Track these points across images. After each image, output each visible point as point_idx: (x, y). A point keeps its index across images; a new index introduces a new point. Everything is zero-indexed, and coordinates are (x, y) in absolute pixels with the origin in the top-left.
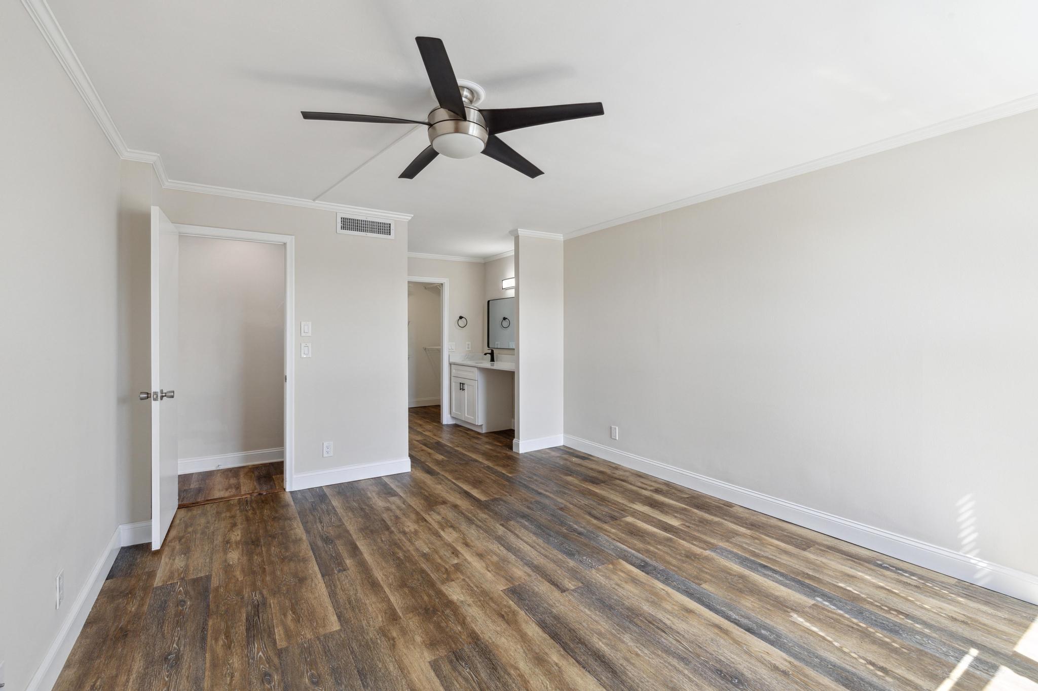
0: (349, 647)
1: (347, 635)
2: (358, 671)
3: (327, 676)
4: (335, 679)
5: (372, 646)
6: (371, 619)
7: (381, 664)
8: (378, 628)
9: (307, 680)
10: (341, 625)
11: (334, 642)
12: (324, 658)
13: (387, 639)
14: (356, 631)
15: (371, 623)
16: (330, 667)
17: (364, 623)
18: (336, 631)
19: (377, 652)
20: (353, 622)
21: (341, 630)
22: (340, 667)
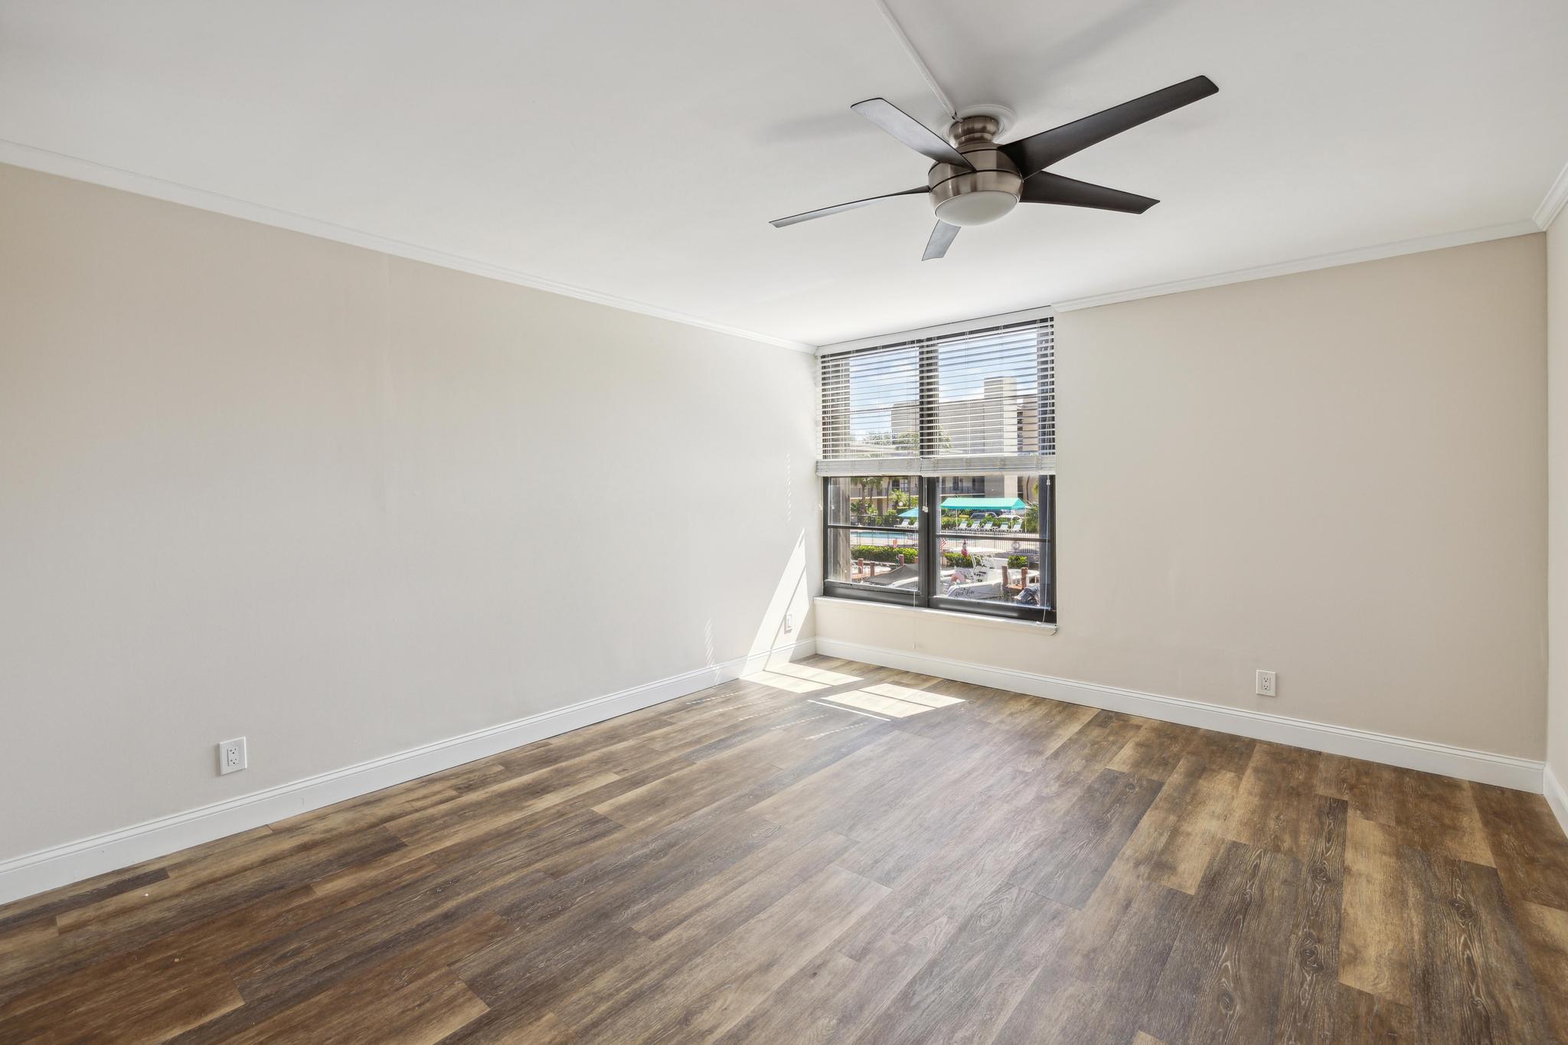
0: (1151, 997)
1: (1138, 1012)
2: (1165, 964)
3: (1208, 991)
4: (1199, 979)
5: (1120, 972)
6: (1083, 1000)
7: (1131, 949)
8: (1088, 983)
9: (1238, 1008)
10: (1133, 1034)
11: (1166, 1020)
12: (1196, 1013)
13: (1094, 962)
14: (1121, 1006)
15: (1089, 996)
16: (1196, 996)
17: (1098, 1006)
18: (1149, 1032)
19: (1122, 962)
20: (1113, 1022)
21: (1141, 1028)
22: (1182, 985)
